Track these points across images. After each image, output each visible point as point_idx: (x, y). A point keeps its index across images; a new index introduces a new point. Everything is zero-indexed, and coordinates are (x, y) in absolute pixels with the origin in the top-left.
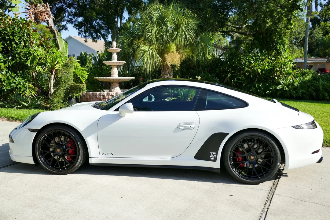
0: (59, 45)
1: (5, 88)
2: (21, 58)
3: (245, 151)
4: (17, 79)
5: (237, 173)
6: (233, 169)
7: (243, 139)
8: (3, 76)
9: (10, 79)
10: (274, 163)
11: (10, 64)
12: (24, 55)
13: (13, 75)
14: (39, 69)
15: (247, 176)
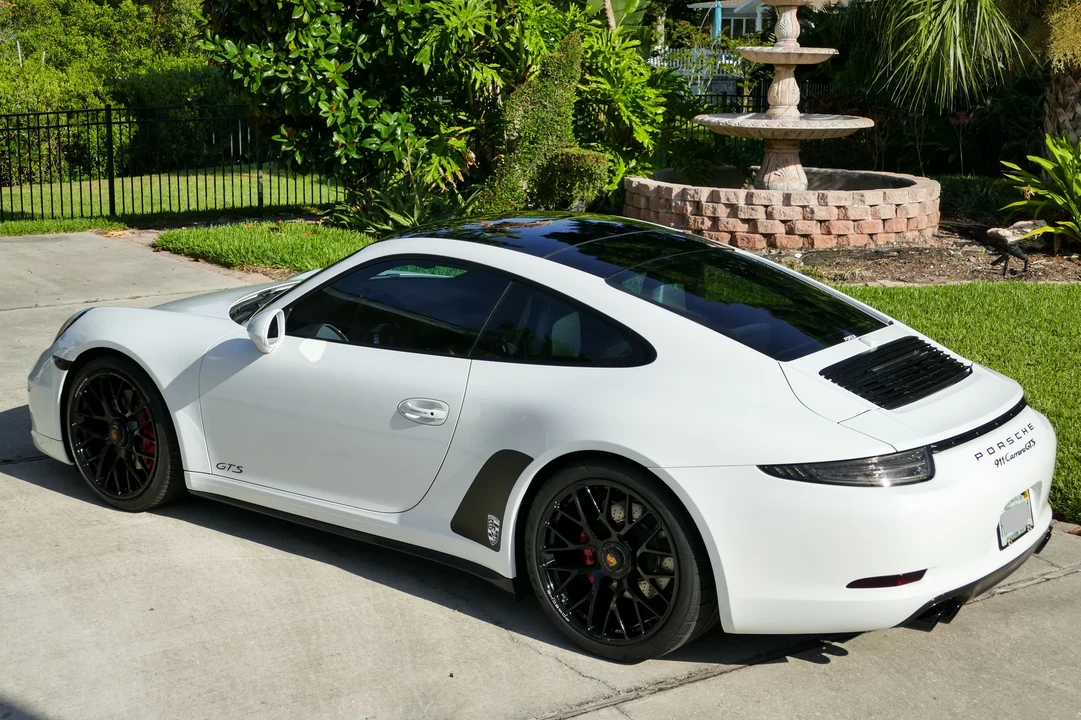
1: (338, 153)
2: (399, 43)
3: (588, 530)
4: (391, 118)
5: (557, 606)
6: (546, 589)
7: (579, 488)
8: (331, 109)
9: (356, 120)
10: (675, 592)
11: (362, 60)
12: (415, 24)
13: (373, 104)
14: (485, 75)
15: (589, 623)
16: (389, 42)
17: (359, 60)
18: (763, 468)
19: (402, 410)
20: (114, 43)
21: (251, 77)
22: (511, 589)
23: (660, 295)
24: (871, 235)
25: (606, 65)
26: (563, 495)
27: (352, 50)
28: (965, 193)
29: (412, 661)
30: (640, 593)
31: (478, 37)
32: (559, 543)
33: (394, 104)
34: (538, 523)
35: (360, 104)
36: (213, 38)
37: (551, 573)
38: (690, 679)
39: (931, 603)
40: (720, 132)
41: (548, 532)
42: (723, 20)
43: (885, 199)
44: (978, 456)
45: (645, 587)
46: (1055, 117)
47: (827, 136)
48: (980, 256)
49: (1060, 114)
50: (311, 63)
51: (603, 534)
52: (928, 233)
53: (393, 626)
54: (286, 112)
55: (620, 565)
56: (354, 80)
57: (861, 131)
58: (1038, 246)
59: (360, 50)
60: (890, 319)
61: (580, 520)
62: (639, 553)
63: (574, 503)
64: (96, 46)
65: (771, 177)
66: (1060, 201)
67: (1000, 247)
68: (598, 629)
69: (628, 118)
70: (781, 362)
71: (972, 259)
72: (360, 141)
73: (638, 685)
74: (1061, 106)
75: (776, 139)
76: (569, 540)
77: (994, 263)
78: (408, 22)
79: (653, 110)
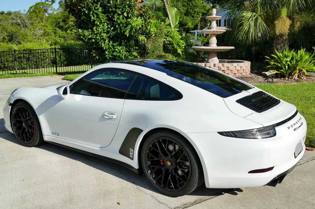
0: (169, 14)
1: (106, 56)
2: (121, 29)
3: (161, 154)
4: (120, 48)
5: (152, 178)
6: (148, 173)
7: (158, 140)
8: (105, 45)
9: (111, 48)
10: (190, 175)
11: (112, 34)
12: (125, 25)
13: (115, 44)
14: (142, 38)
15: (162, 184)
16: (118, 29)
17: (111, 34)
18: (219, 133)
19: (103, 115)
20: (66, 40)
21: (85, 38)
22: (137, 172)
23: (184, 79)
24: (235, 74)
25: (171, 35)
26: (153, 142)
27: (110, 31)
28: (255, 65)
29: (103, 198)
30: (178, 174)
31: (140, 28)
32: (152, 158)
33: (120, 45)
34: (145, 152)
35: (112, 44)
36: (76, 29)
37: (150, 167)
38: (195, 203)
39: (276, 177)
40: (198, 50)
41: (148, 154)
42: (197, 35)
43: (238, 65)
44: (289, 128)
45: (180, 172)
46: (276, 47)
47: (223, 51)
48: (261, 78)
49: (278, 46)
50: (100, 34)
51: (166, 155)
52: (248, 73)
53: (100, 184)
54: (94, 46)
55: (172, 165)
56: (111, 38)
57: (231, 49)
58: (274, 76)
59: (111, 31)
60: (253, 86)
61: (158, 150)
62: (178, 161)
63: (156, 144)
64: (62, 40)
65: (210, 60)
66: (279, 65)
67: (265, 76)
68: (165, 186)
69: (176, 47)
70: (223, 98)
71: (259, 79)
72: (112, 53)
73: (178, 206)
74: (278, 44)
75: (212, 52)
76: (155, 157)
77: (265, 80)
78: (123, 24)
79: (182, 45)
